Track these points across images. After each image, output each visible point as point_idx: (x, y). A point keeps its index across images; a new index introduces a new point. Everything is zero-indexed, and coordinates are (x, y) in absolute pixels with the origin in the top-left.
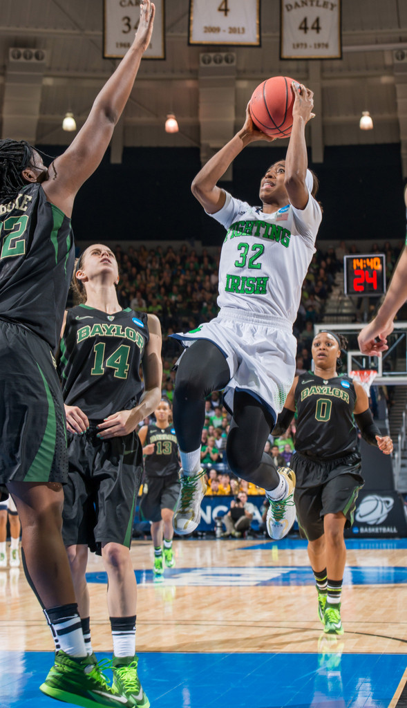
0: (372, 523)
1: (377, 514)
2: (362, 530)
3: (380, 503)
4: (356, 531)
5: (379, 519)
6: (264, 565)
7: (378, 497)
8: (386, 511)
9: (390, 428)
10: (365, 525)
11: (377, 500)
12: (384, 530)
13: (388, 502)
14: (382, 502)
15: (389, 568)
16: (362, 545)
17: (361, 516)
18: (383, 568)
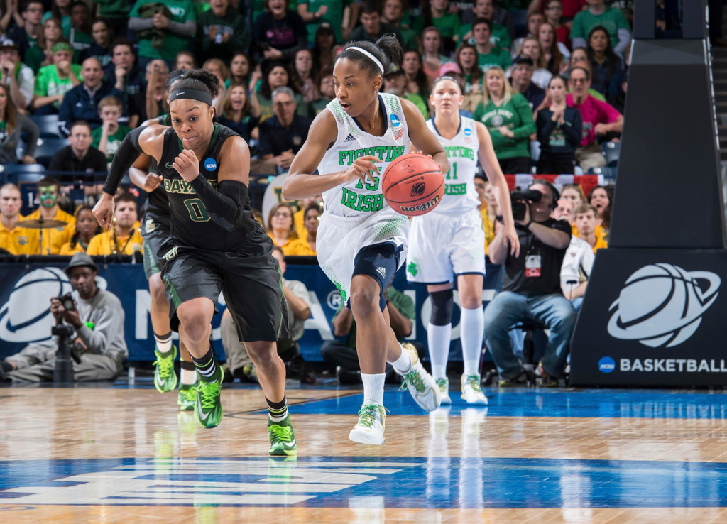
0: (655, 343)
1: (669, 319)
2: (625, 365)
3: (679, 284)
4: (606, 366)
5: (676, 332)
6: (335, 452)
7: (674, 270)
8: (696, 310)
9: (715, 66)
10: (635, 349)
11: (673, 278)
12: (692, 365)
13: (704, 284)
14: (685, 282)
15: (706, 466)
16: (624, 408)
17: (622, 325)
18: (686, 465)
